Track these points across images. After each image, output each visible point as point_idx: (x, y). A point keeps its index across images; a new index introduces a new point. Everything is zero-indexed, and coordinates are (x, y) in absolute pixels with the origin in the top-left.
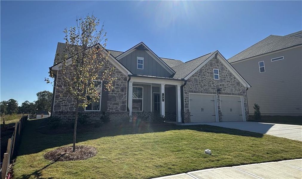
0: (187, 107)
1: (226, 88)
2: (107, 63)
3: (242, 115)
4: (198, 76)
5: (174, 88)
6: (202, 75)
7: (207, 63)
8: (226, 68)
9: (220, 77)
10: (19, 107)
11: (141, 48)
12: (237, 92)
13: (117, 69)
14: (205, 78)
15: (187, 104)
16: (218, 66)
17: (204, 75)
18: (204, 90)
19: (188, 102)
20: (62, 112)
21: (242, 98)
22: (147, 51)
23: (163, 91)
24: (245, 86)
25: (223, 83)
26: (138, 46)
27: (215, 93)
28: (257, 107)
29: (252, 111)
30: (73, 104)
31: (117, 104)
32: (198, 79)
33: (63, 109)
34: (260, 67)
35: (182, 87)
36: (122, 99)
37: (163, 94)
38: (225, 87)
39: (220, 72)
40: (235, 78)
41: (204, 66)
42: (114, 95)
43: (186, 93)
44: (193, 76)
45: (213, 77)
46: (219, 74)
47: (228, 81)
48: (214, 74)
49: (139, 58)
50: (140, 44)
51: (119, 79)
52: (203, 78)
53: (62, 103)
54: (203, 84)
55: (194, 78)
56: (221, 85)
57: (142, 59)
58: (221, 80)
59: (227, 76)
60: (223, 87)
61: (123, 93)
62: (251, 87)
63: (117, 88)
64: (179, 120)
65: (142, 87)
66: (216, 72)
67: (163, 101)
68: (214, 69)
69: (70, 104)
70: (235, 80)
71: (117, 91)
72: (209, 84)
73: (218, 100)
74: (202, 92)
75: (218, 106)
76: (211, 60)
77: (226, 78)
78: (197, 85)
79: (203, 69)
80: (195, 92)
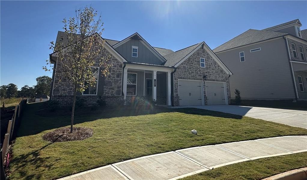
0: (177, 92)
1: (211, 75)
2: (104, 51)
3: (225, 99)
4: (187, 64)
5: (165, 74)
6: (190, 63)
7: (195, 53)
8: (212, 58)
9: (206, 65)
10: (19, 91)
11: (136, 38)
12: (220, 79)
13: (113, 57)
14: (193, 65)
15: (176, 89)
16: (204, 55)
17: (192, 63)
18: (192, 77)
19: (177, 87)
20: (61, 96)
21: (225, 84)
22: (141, 41)
23: (155, 77)
24: (228, 73)
25: (208, 71)
26: (133, 36)
27: (201, 79)
28: (237, 92)
29: (233, 96)
30: (71, 89)
31: (113, 89)
32: (187, 66)
33: (61, 93)
34: (240, 57)
35: (172, 74)
36: (118, 84)
37: (155, 80)
38: (210, 74)
39: (206, 60)
40: (219, 66)
41: (192, 55)
42: (110, 80)
43: (176, 79)
44: (182, 64)
45: (200, 65)
46: (205, 63)
47: (213, 69)
48: (201, 62)
49: (133, 47)
50: (135, 34)
51: (115, 66)
52: (191, 66)
53: (61, 88)
54: (191, 71)
55: (183, 66)
56: (206, 72)
57: (137, 48)
58: (207, 68)
59: (212, 64)
60: (208, 74)
61: (119, 79)
62: (233, 74)
63: (112, 74)
64: (170, 103)
65: (135, 73)
66: (203, 60)
67: (155, 86)
68: (200, 58)
69: (68, 88)
70: (219, 68)
71: (113, 77)
72: (196, 72)
73: (204, 85)
74: (189, 79)
75: (204, 91)
76: (198, 50)
77: (211, 66)
78: (186, 72)
79: (191, 58)
80: (184, 78)
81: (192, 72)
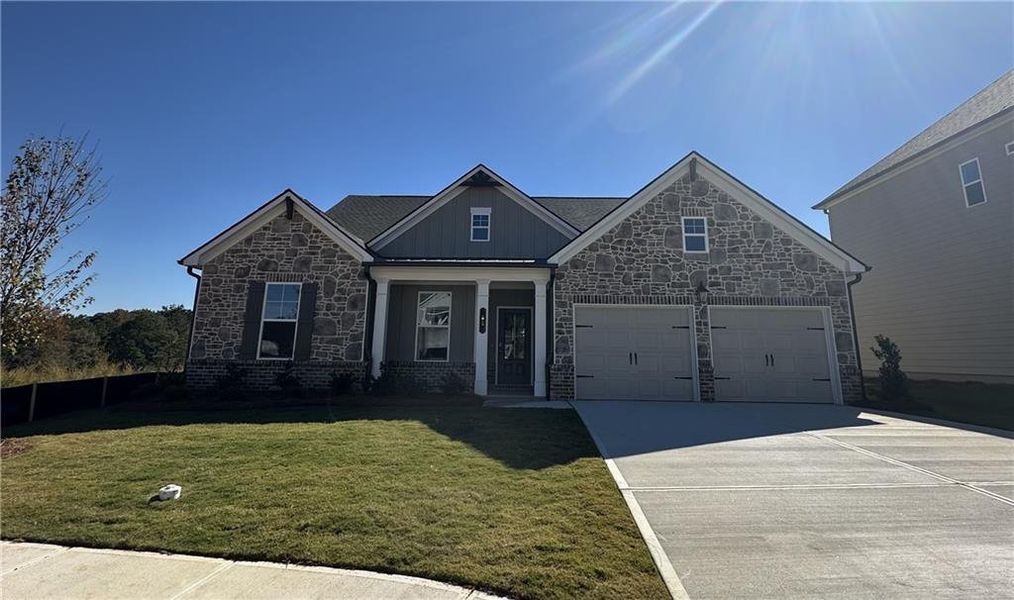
0: (566, 350)
1: (740, 279)
2: (317, 237)
3: (829, 380)
4: (614, 248)
5: (527, 293)
6: (630, 243)
7: (653, 200)
8: (744, 209)
9: (712, 241)
11: (481, 182)
12: (795, 293)
13: (342, 250)
14: (644, 250)
15: (564, 341)
16: (702, 204)
17: (639, 242)
18: (638, 292)
19: (570, 332)
20: (204, 362)
21: (826, 315)
22: (498, 188)
23: (483, 301)
24: (840, 266)
25: (726, 263)
26: (468, 176)
27: (686, 301)
28: (887, 348)
29: (872, 365)
30: (231, 344)
31: (338, 342)
32: (613, 256)
33: (209, 354)
34: (964, 186)
35: (550, 285)
36: (354, 328)
37: (483, 311)
38: (733, 279)
39: (711, 224)
40: (787, 241)
41: (638, 213)
42: (330, 317)
43: (562, 305)
44: (592, 248)
45: (682, 247)
46: (706, 235)
47: (751, 256)
48: (684, 235)
49: (475, 211)
50: (478, 170)
51: (347, 277)
52: (636, 251)
53: (209, 341)
54: (633, 273)
55: (595, 254)
56: (714, 271)
57: (486, 211)
58: (717, 255)
59: (745, 235)
60: (724, 279)
61: (356, 313)
62: (868, 269)
63: (338, 299)
64: (539, 389)
66: (694, 226)
67: (482, 330)
68: (683, 218)
69: (224, 343)
70: (788, 250)
71: (339, 309)
72: (661, 271)
73: (699, 323)
74: (625, 300)
75: (700, 347)
76: (671, 189)
77: (742, 242)
78: (610, 275)
79: (635, 223)
80: (597, 300)
81: (639, 276)
